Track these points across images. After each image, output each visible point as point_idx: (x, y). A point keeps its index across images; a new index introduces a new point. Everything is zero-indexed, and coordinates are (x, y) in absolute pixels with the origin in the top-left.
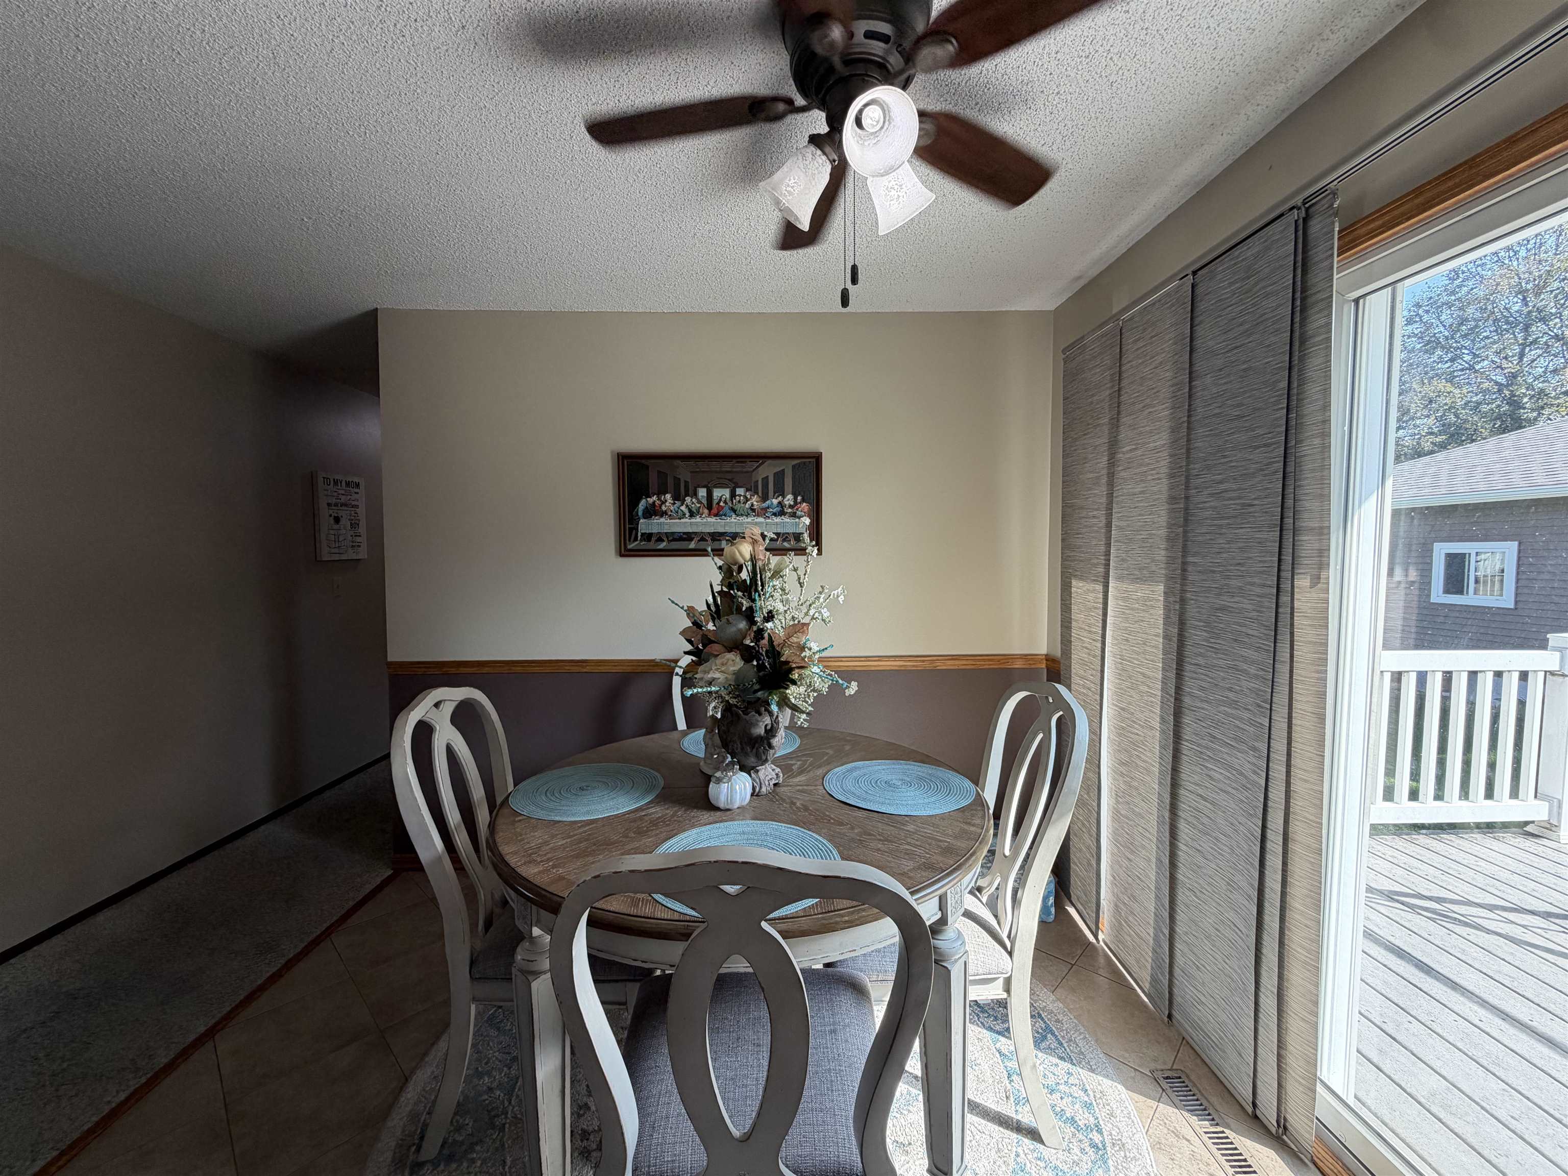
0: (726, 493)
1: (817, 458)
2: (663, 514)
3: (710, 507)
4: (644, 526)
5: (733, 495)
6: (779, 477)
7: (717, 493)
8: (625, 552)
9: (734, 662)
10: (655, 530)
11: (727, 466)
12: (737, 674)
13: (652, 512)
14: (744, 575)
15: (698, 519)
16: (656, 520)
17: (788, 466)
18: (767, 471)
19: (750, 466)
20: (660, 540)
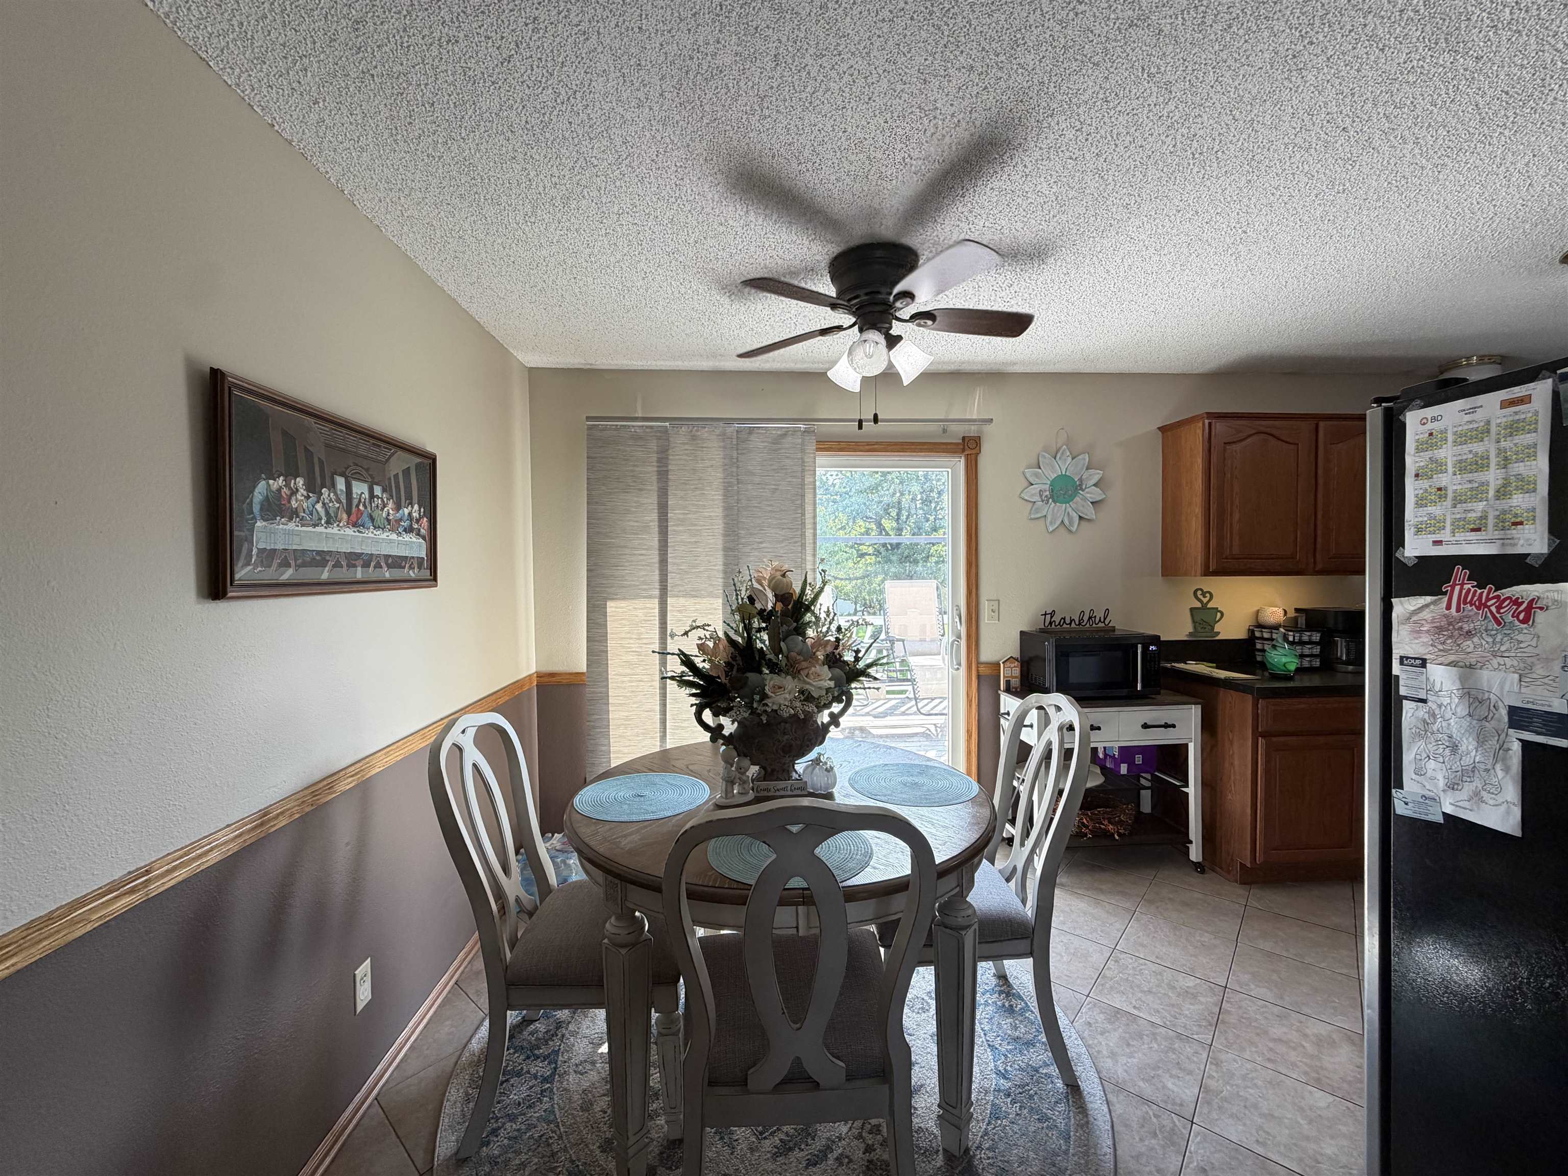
1: (432, 462)
2: (293, 514)
3: (348, 510)
5: (371, 495)
6: (407, 477)
11: (363, 447)
13: (275, 508)
16: (281, 525)
18: (398, 465)
19: (384, 453)
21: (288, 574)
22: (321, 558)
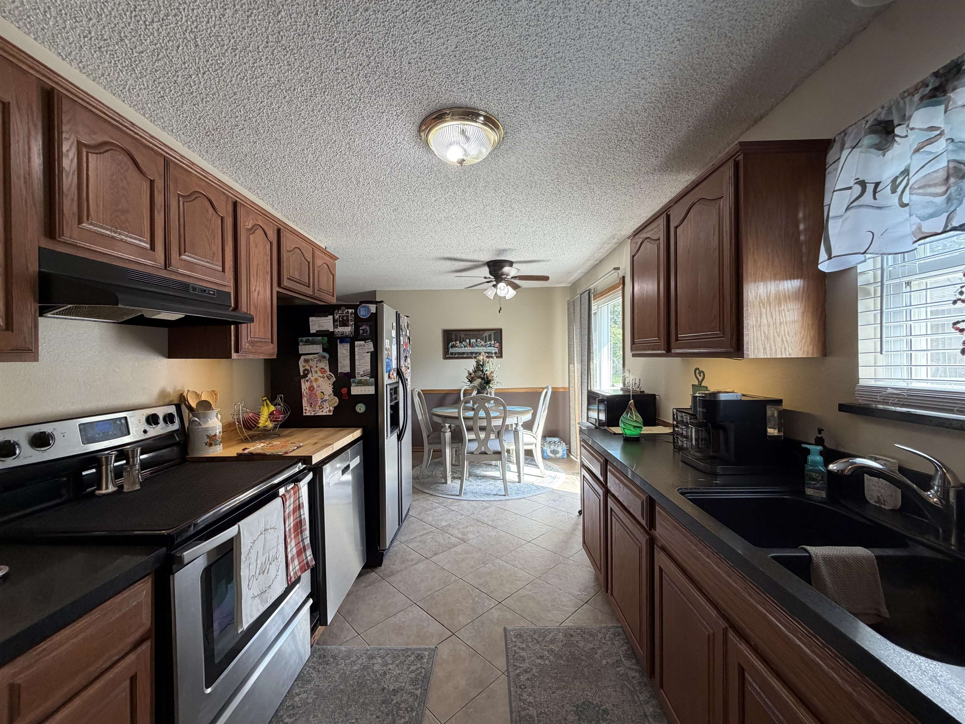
0: (474, 340)
1: (501, 330)
2: (456, 347)
3: (470, 345)
4: (451, 350)
5: (477, 341)
6: (490, 336)
7: (472, 341)
8: (445, 358)
9: (479, 380)
10: (454, 352)
11: (474, 333)
12: (480, 383)
13: (453, 346)
14: (481, 363)
15: (466, 348)
16: (454, 349)
17: (492, 332)
18: (486, 334)
19: (481, 332)
20: (455, 354)
21: (456, 356)
22: (464, 353)
